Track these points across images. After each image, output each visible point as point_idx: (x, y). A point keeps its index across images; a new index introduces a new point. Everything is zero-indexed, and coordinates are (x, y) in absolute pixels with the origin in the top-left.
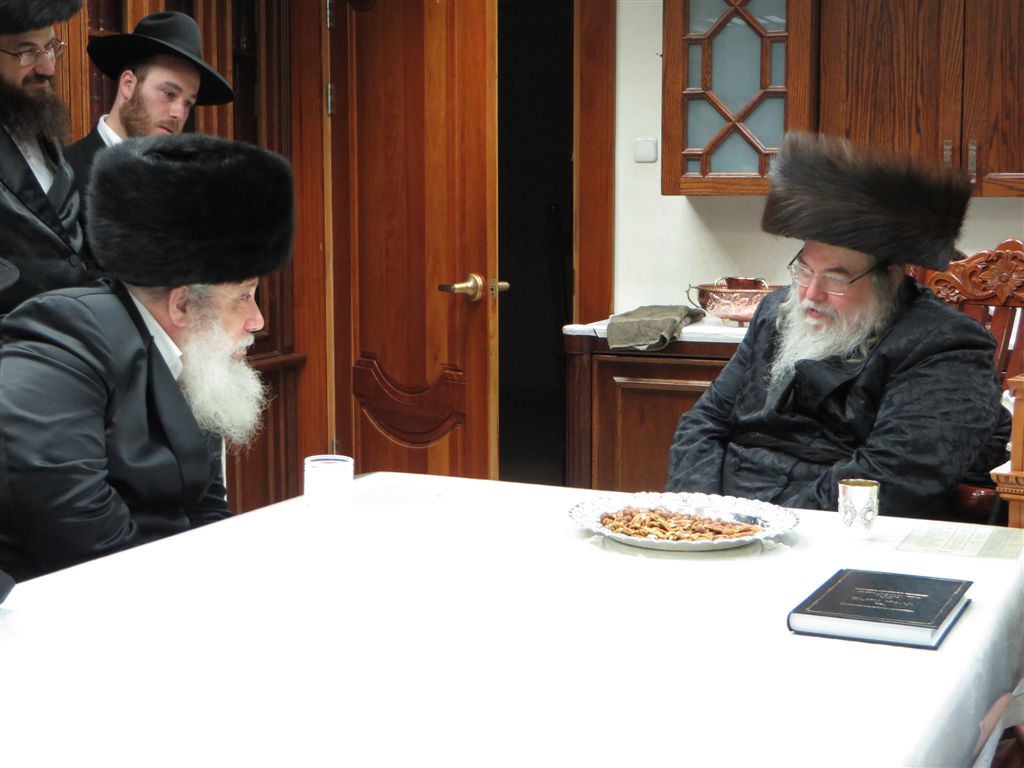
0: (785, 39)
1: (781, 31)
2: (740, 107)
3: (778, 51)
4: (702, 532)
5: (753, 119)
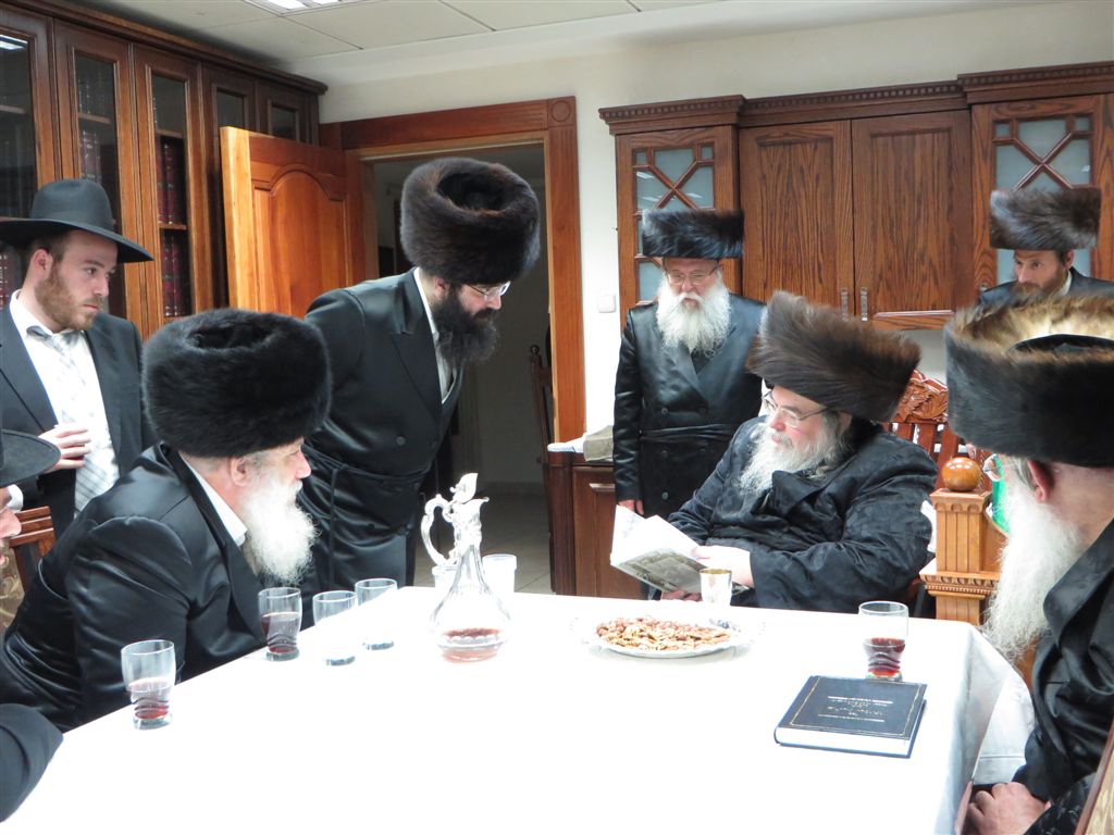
4: (684, 639)
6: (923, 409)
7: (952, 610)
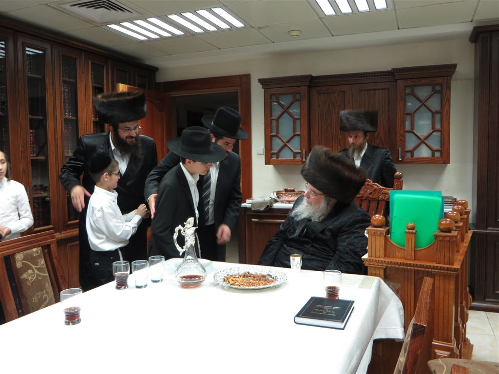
0: (300, 119)
1: (298, 116)
2: (287, 139)
3: (298, 122)
5: (291, 142)
6: (372, 194)
7: (373, 272)
